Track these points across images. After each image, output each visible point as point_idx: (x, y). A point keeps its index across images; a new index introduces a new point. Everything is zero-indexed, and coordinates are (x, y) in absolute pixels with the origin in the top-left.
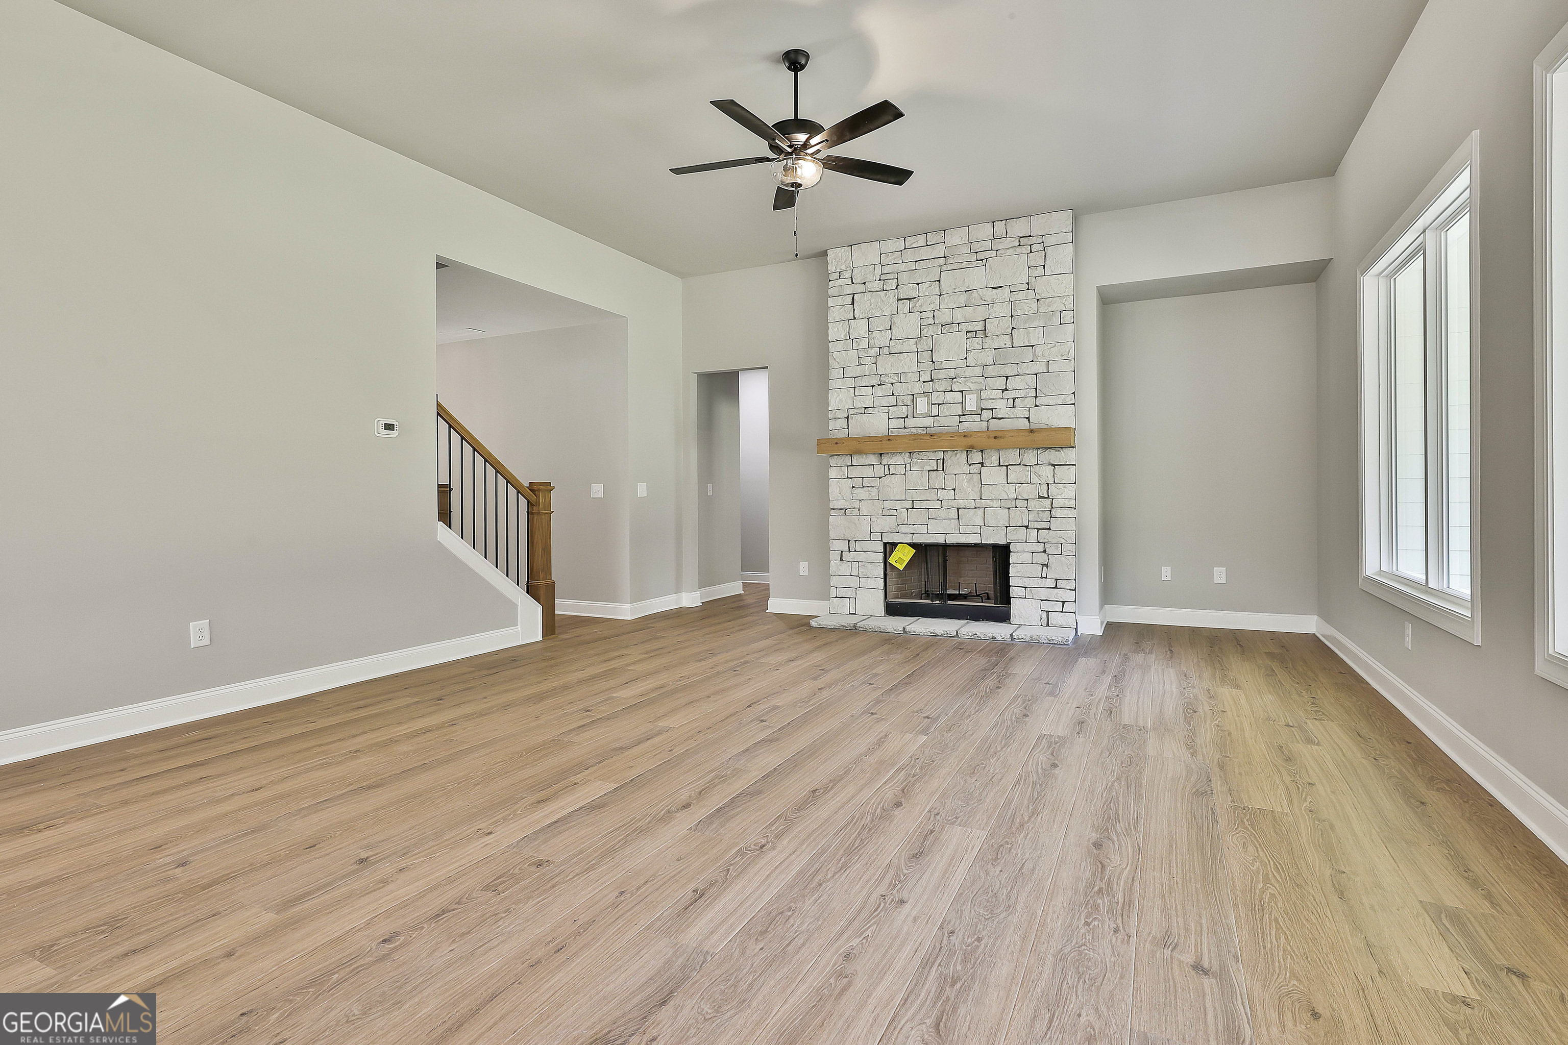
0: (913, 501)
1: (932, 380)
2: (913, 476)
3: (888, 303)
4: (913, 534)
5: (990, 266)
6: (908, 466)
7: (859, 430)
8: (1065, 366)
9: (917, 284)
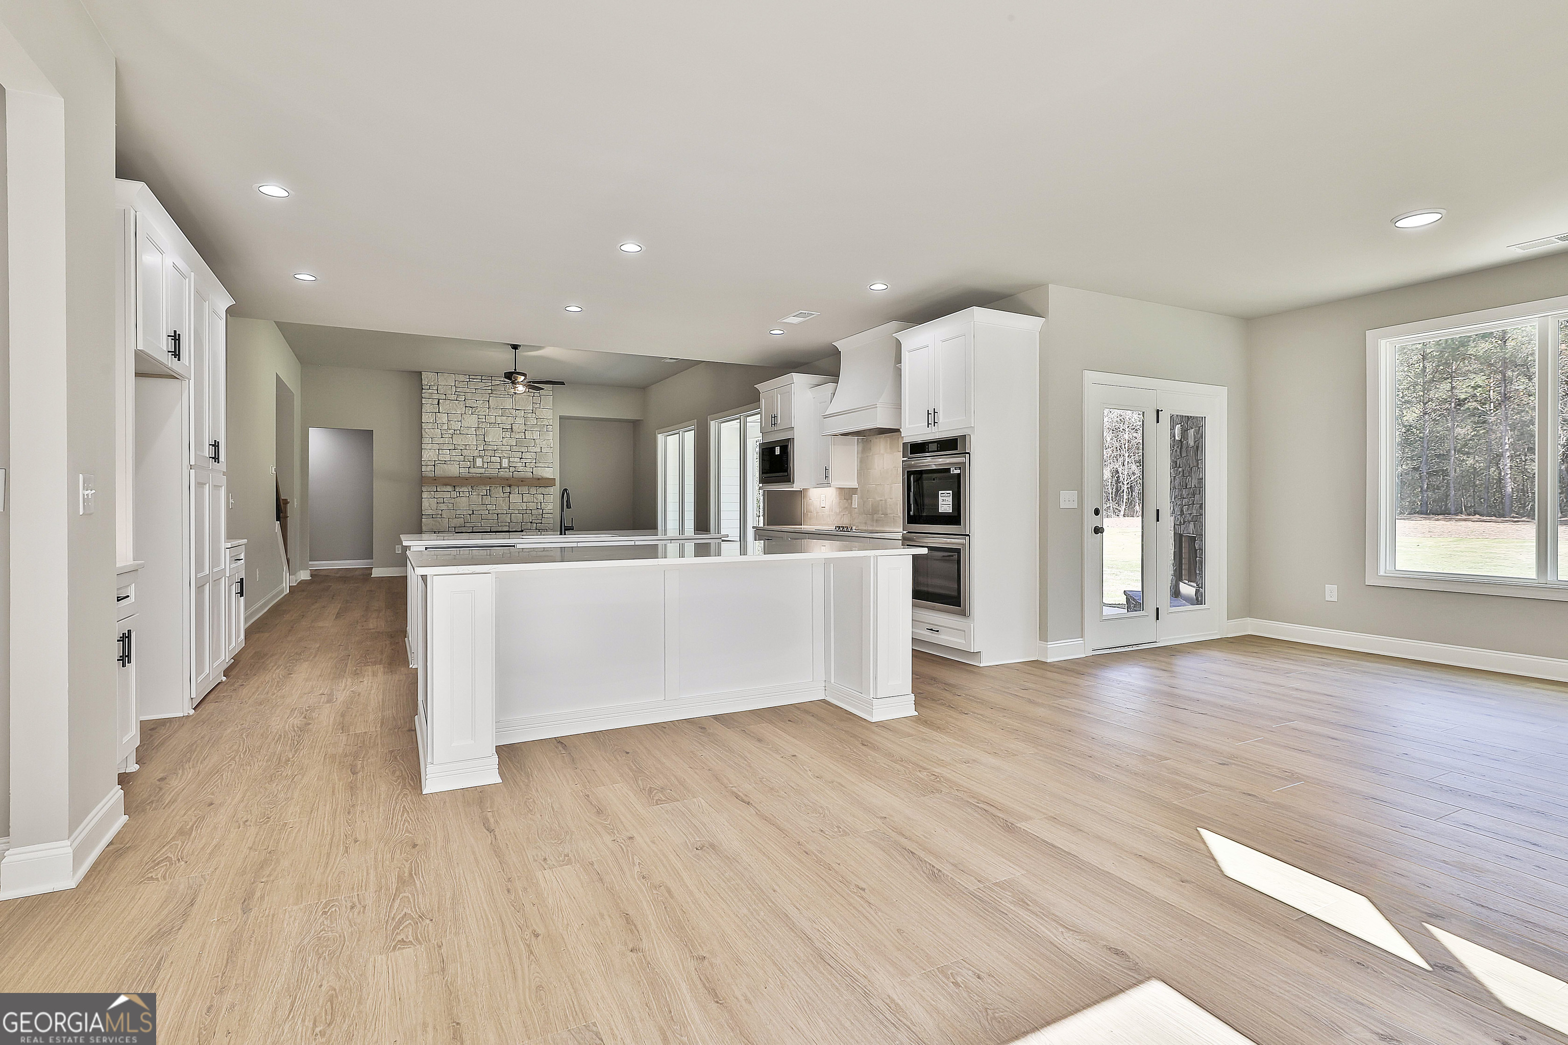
0: (473, 511)
1: (484, 450)
2: (474, 497)
3: (460, 408)
6: (470, 492)
7: (441, 472)
8: (548, 450)
9: (476, 400)
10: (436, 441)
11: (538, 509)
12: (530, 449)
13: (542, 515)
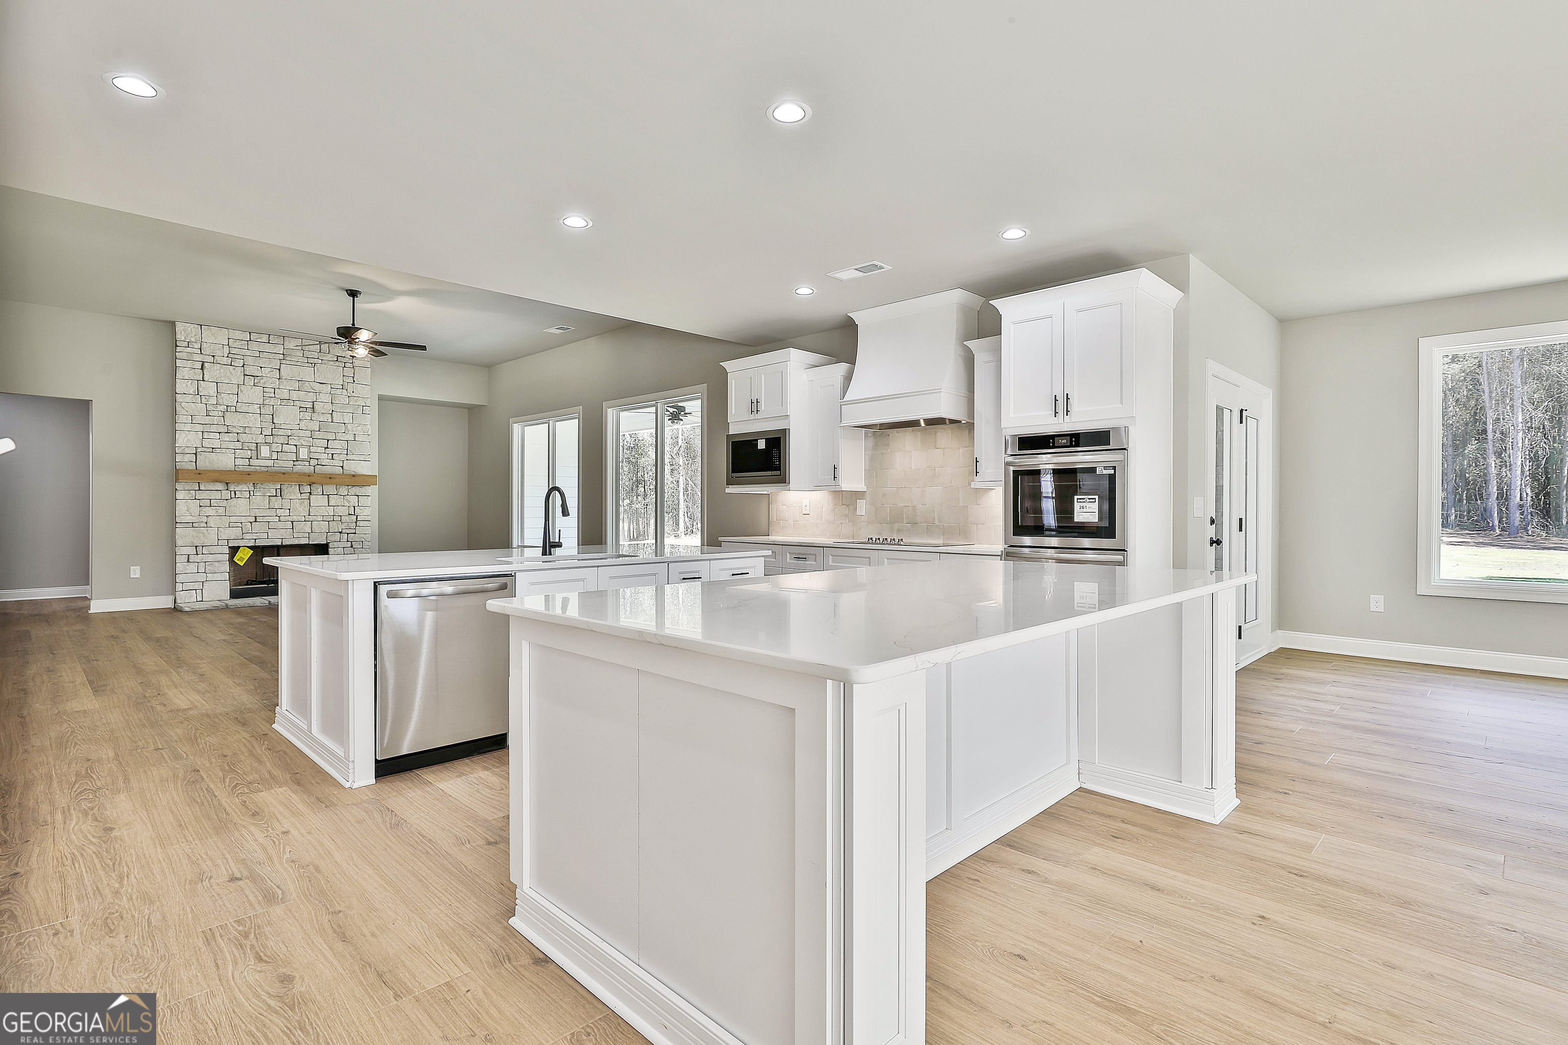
0: (256, 517)
1: (272, 435)
2: (257, 499)
3: (236, 376)
4: (255, 539)
5: (317, 369)
6: (252, 492)
7: (208, 464)
8: (365, 438)
9: (261, 367)
10: (198, 419)
11: (349, 514)
12: (339, 436)
13: (356, 523)
